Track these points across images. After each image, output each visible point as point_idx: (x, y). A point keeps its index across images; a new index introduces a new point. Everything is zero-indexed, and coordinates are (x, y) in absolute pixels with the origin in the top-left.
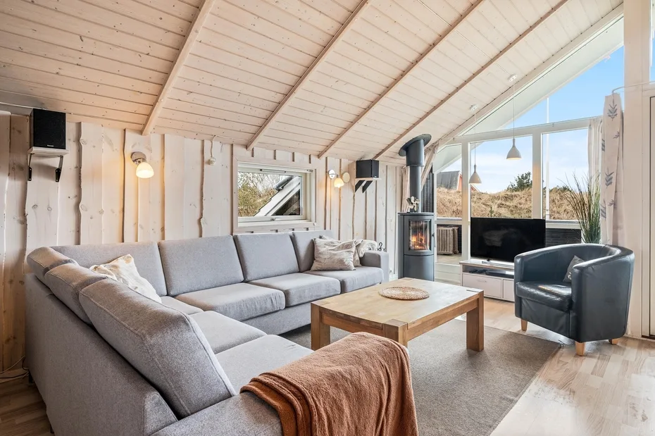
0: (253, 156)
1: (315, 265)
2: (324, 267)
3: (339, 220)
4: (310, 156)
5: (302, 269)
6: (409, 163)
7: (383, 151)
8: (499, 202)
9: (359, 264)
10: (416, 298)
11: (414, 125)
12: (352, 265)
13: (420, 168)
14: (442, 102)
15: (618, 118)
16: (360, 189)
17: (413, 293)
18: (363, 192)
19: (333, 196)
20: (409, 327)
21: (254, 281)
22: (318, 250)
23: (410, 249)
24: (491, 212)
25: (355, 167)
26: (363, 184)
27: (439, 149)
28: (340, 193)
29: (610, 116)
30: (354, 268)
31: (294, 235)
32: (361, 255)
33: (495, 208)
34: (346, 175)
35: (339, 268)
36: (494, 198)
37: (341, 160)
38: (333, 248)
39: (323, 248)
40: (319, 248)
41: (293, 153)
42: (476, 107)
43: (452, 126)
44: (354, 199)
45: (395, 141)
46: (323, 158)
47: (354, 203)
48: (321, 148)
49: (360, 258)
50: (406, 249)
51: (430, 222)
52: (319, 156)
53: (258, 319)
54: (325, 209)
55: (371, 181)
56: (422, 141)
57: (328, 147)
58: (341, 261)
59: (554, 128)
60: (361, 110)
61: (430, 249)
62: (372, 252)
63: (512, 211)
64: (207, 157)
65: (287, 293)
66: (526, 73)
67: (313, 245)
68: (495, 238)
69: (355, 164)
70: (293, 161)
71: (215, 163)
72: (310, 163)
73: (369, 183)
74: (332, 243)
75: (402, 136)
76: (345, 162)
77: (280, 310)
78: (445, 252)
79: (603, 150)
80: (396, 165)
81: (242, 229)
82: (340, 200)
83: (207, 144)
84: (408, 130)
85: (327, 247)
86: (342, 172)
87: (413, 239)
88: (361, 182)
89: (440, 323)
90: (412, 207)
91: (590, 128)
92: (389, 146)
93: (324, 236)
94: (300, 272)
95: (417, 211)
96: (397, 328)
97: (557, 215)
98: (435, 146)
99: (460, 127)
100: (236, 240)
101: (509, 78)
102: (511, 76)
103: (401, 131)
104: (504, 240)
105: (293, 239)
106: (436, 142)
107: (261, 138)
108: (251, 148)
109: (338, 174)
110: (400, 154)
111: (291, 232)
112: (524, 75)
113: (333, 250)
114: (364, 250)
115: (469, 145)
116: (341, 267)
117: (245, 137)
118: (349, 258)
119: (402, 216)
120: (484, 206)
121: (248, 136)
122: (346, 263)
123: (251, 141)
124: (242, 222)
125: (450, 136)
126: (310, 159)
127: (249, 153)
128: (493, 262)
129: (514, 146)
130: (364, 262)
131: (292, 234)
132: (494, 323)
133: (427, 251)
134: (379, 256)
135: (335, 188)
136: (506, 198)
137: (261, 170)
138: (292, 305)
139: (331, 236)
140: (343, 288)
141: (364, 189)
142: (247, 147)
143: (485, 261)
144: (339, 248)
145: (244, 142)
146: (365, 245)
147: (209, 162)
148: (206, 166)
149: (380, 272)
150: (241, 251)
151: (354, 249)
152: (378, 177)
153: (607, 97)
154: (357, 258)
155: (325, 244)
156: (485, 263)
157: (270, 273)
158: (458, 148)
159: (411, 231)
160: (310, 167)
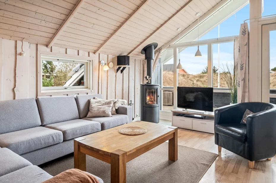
0: (51, 51)
1: (89, 114)
2: (94, 115)
3: (107, 88)
4: (89, 52)
5: (81, 117)
6: (146, 58)
7: (132, 51)
8: (197, 79)
9: (115, 113)
10: (138, 133)
11: (148, 37)
12: (110, 114)
13: (152, 61)
14: (162, 25)
15: (247, 35)
16: (119, 71)
17: (138, 130)
18: (121, 73)
19: (103, 75)
20: (127, 154)
21: (48, 125)
22: (91, 106)
23: (146, 104)
24: (193, 84)
25: (117, 60)
26: (121, 69)
27: (162, 51)
28: (107, 73)
29: (243, 34)
30: (111, 115)
31: (77, 97)
32: (117, 108)
33: (195, 82)
34: (111, 64)
35: (102, 116)
36: (195, 77)
37: (108, 55)
38: (100, 104)
39: (94, 105)
40: (92, 104)
41: (78, 51)
42: (180, 29)
43: (169, 39)
44: (116, 77)
45: (138, 46)
46: (97, 54)
47: (116, 79)
48: (96, 48)
49: (116, 110)
50: (144, 104)
51: (157, 89)
52: (94, 53)
53: (43, 150)
54: (98, 82)
55: (125, 67)
56: (153, 46)
57: (99, 48)
58: (104, 112)
59: (218, 41)
60: (116, 27)
61: (157, 103)
62: (123, 106)
63: (203, 83)
64: (19, 51)
65: (64, 133)
66: (205, 12)
67: (89, 102)
68: (191, 97)
69: (117, 58)
70: (78, 55)
71: (24, 55)
72: (89, 56)
73: (124, 68)
74: (100, 101)
75: (141, 43)
76: (111, 57)
77: (59, 143)
78: (169, 104)
79: (239, 52)
80: (141, 59)
81: (43, 94)
82: (108, 78)
83: (19, 43)
84: (145, 40)
85: (97, 104)
86: (109, 62)
87: (148, 98)
88: (120, 68)
89: (150, 149)
90: (148, 81)
91: (235, 41)
92: (135, 48)
93: (96, 97)
94: (80, 118)
95: (150, 83)
96: (119, 155)
97: (223, 85)
98: (160, 49)
99: (173, 39)
100: (37, 101)
101: (196, 15)
102: (197, 13)
103: (141, 40)
104: (196, 98)
105: (76, 100)
106: (161, 47)
107: (55, 41)
108: (50, 46)
109: (106, 63)
110: (142, 53)
111: (75, 96)
112: (204, 13)
113: (100, 105)
114: (118, 105)
115: (177, 49)
116: (104, 115)
117: (45, 40)
118: (109, 110)
119: (142, 86)
120: (190, 81)
121: (47, 40)
122: (107, 113)
123: (49, 42)
124: (43, 90)
125: (168, 44)
126: (89, 54)
127: (48, 50)
128: (188, 110)
129: (198, 50)
130: (118, 112)
131: (76, 97)
132: (186, 143)
133: (155, 104)
134: (126, 109)
135: (105, 71)
136: (201, 77)
137: (58, 60)
138: (67, 139)
139: (100, 97)
140: (103, 127)
141: (122, 71)
142: (47, 46)
143: (184, 109)
144: (103, 104)
145: (45, 43)
146: (119, 102)
147: (20, 54)
148: (18, 57)
149: (126, 117)
150: (41, 107)
151: (112, 105)
152: (129, 65)
153: (241, 24)
154: (114, 109)
155: (96, 102)
156: (184, 111)
157: (59, 120)
158: (172, 51)
159: (147, 94)
160: (89, 59)
